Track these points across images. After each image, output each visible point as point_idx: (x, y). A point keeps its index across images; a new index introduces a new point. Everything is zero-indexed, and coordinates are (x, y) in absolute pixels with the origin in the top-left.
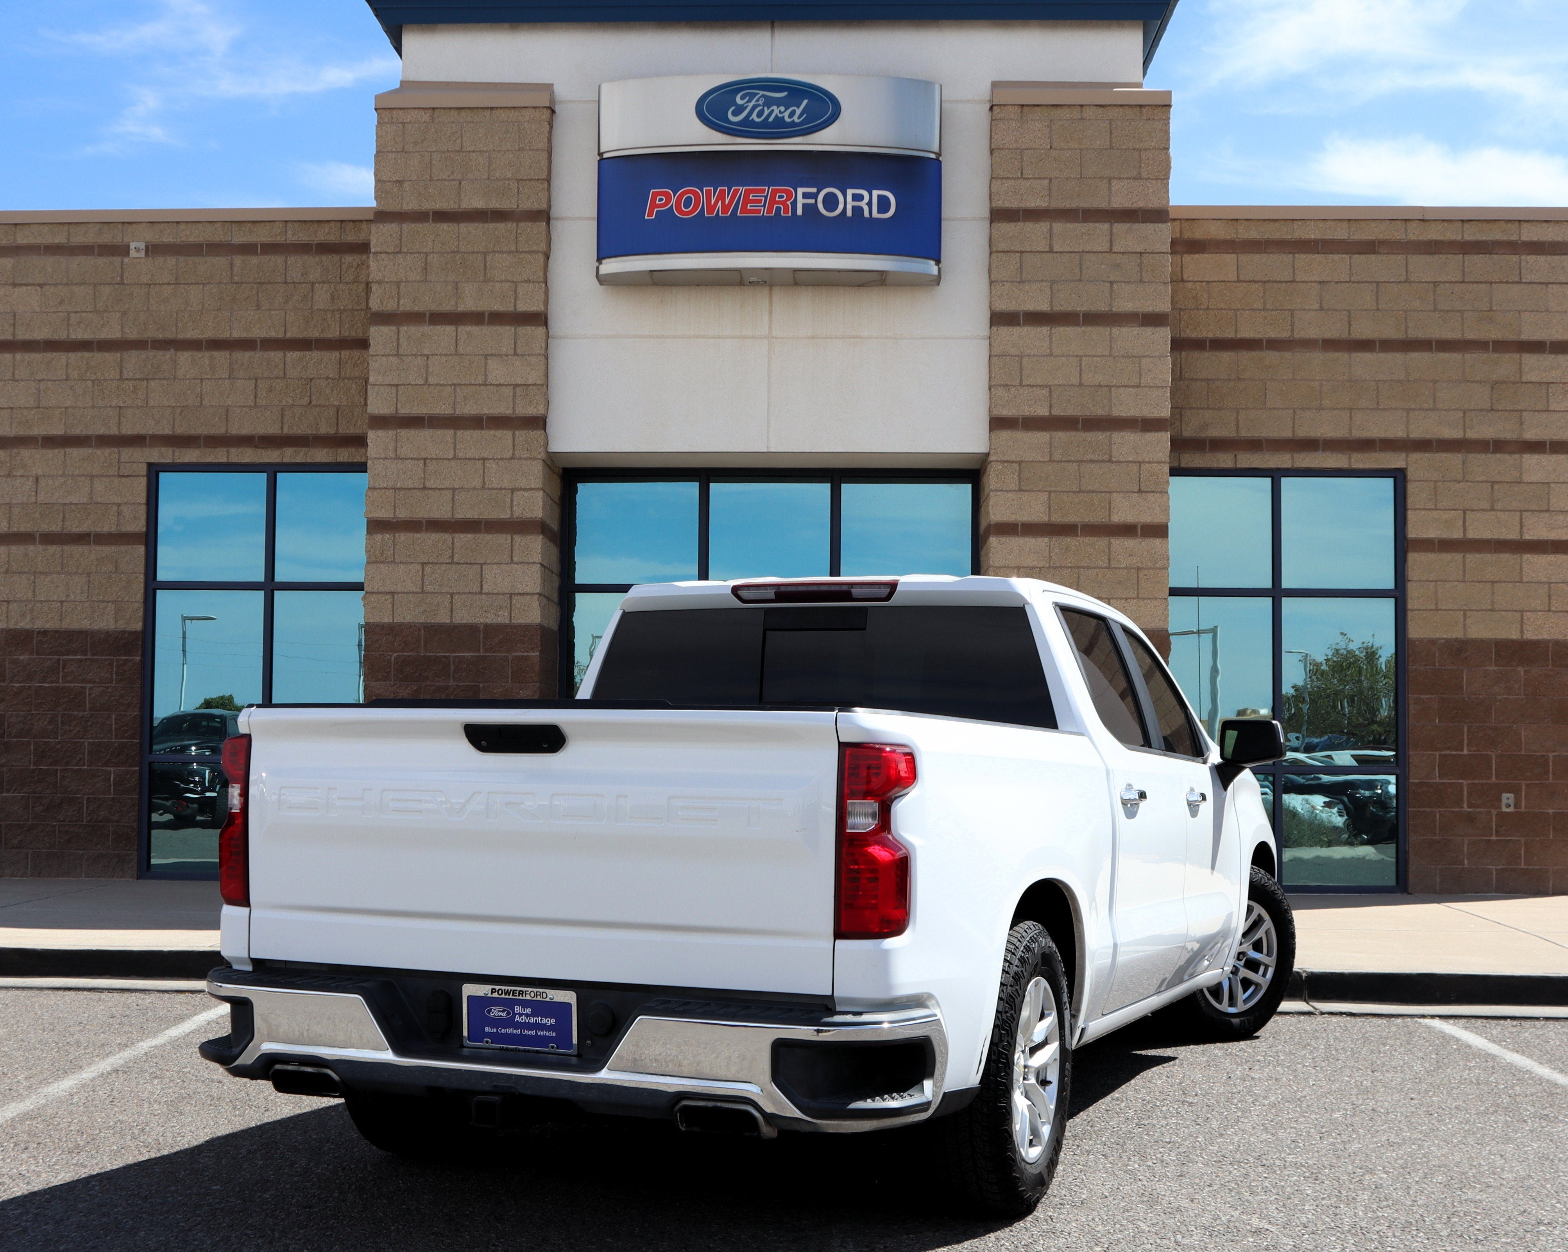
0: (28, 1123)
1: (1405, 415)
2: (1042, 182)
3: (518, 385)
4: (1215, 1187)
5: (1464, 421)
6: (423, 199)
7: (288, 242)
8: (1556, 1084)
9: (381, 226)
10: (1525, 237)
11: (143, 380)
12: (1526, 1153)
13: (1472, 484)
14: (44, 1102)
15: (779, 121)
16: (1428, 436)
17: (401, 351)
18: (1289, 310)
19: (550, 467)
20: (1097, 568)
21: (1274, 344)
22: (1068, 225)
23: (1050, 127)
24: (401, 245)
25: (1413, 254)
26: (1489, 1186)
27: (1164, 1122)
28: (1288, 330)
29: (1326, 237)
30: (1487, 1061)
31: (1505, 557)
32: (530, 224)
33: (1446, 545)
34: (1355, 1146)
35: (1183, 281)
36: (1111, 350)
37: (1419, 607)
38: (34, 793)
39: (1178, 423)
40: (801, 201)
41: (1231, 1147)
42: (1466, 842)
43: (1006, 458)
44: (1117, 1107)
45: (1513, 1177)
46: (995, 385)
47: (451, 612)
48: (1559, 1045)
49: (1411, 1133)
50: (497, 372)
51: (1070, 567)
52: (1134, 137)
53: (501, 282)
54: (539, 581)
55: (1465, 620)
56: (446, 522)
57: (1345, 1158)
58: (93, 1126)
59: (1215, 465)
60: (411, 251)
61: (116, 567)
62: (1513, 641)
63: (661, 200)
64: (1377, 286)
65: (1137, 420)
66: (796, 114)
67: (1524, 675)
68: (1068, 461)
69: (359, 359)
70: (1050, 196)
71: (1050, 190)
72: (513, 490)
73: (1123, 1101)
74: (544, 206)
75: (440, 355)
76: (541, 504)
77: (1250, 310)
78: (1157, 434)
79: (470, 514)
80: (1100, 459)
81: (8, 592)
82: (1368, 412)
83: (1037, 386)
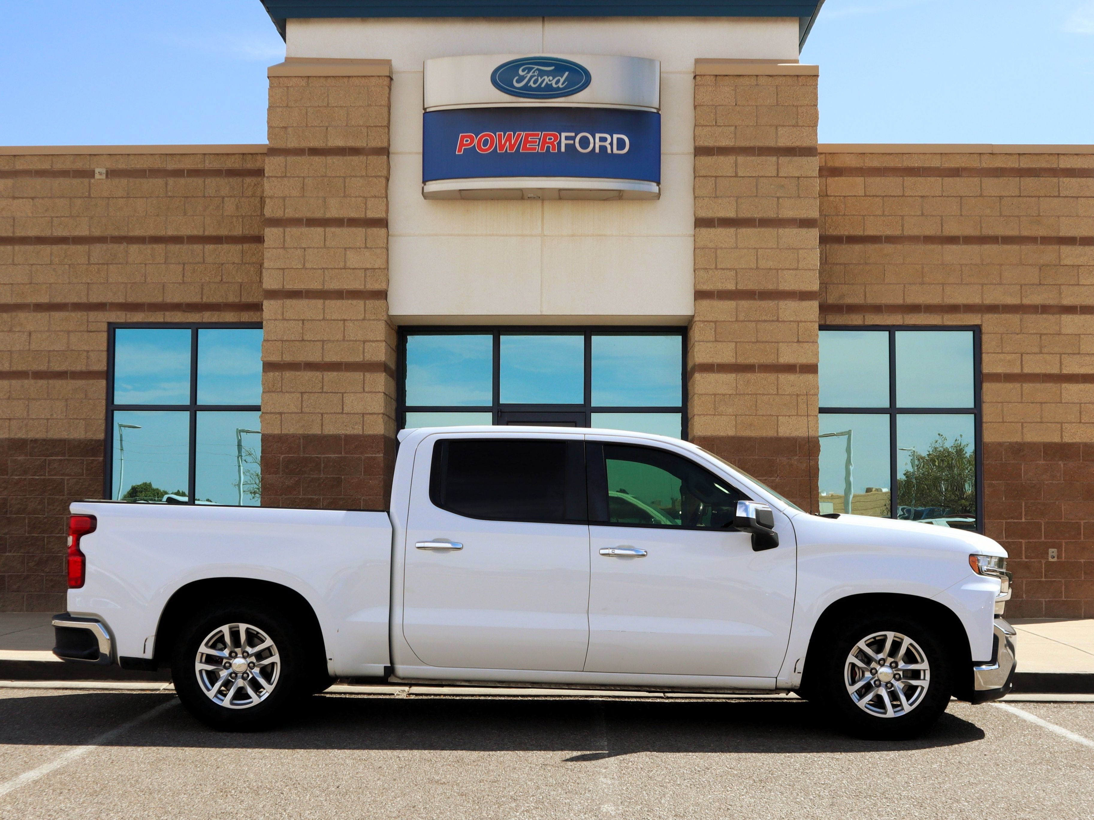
0: (58, 776)
1: (980, 287)
2: (730, 128)
3: (368, 269)
4: (855, 812)
5: (1021, 292)
6: (301, 140)
7: (206, 168)
8: (1082, 745)
9: (272, 158)
10: (1062, 165)
11: (105, 264)
12: (1060, 788)
13: (1027, 336)
14: (66, 763)
15: (549, 87)
16: (996, 303)
17: (286, 245)
18: (901, 216)
19: (390, 326)
20: (769, 395)
21: (890, 239)
22: (748, 158)
23: (735, 90)
24: (286, 172)
25: (986, 177)
26: (1034, 810)
27: (820, 771)
28: (899, 230)
29: (926, 166)
30: (1036, 731)
31: (1049, 385)
32: (375, 157)
33: (1009, 378)
34: (947, 786)
35: (827, 195)
36: (778, 245)
37: (991, 421)
38: (28, 553)
39: (824, 294)
40: (564, 142)
41: (865, 787)
42: (1025, 582)
43: (706, 319)
44: (789, 762)
45: (1051, 804)
46: (698, 269)
47: (322, 426)
48: (1085, 720)
49: (984, 777)
50: (353, 260)
51: (751, 394)
52: (793, 97)
53: (356, 197)
54: (383, 405)
55: (1022, 429)
56: (318, 364)
57: (940, 793)
58: (103, 779)
59: (850, 323)
60: (293, 176)
61: (86, 395)
62: (1056, 444)
63: (467, 141)
64: (961, 199)
65: (796, 292)
66: (561, 81)
67: (1064, 467)
68: (749, 321)
69: (255, 250)
70: (735, 138)
71: (735, 134)
72: (364, 342)
73: (792, 758)
74: (386, 145)
75: (314, 248)
76: (384, 351)
77: (873, 215)
78: (809, 302)
79: (335, 358)
80: (771, 319)
81: (9, 412)
82: (955, 286)
83: (727, 269)
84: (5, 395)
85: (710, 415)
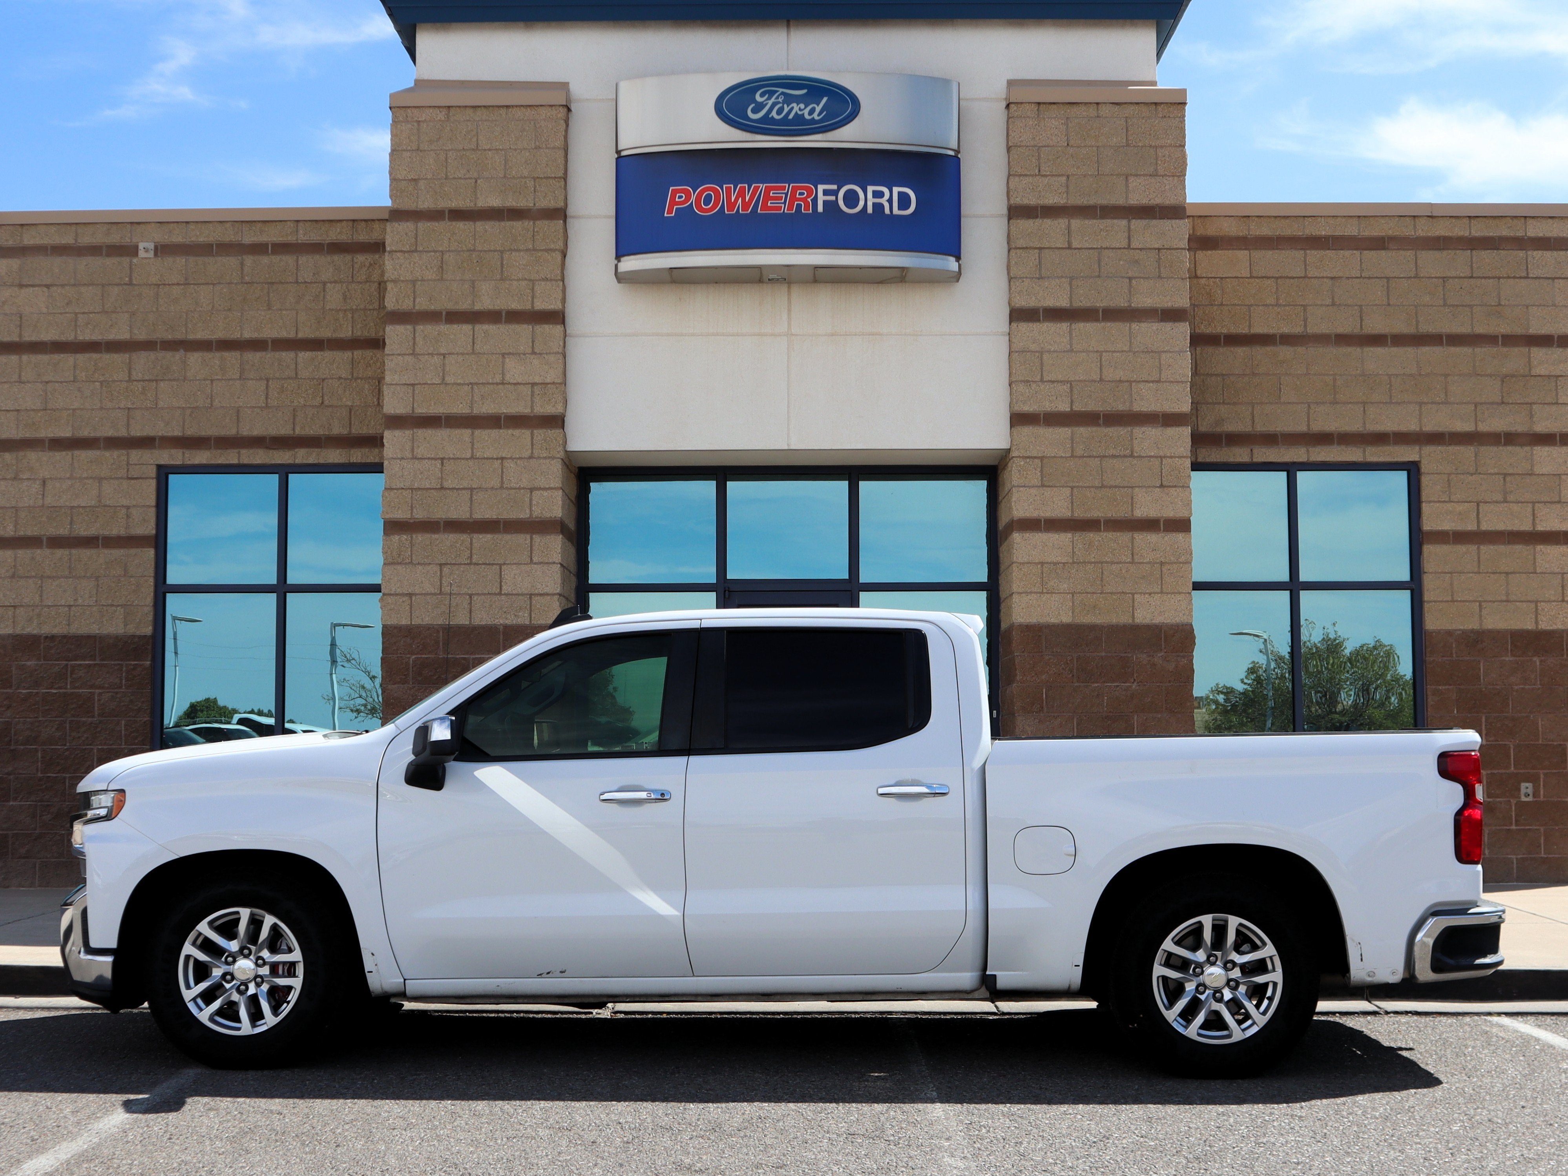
0: (86, 1165)
1: (1418, 408)
2: (1060, 178)
3: (536, 384)
5: (1476, 414)
6: (438, 198)
7: (300, 242)
9: (396, 225)
10: (1531, 233)
11: (153, 381)
13: (1485, 477)
15: (799, 118)
16: (1441, 430)
17: (417, 350)
18: (1302, 305)
19: (567, 466)
20: (1120, 563)
21: (1288, 340)
22: (1087, 222)
23: (1066, 124)
24: (417, 244)
25: (1423, 250)
27: (1282, 1140)
28: (1301, 325)
29: (1337, 234)
31: (1518, 548)
32: (546, 222)
33: (1460, 537)
35: (1198, 277)
36: (1130, 345)
37: (1435, 599)
38: (42, 801)
39: (1197, 418)
40: (821, 198)
42: (1487, 832)
43: (1029, 454)
46: (1016, 381)
47: (470, 613)
50: (515, 371)
51: (1095, 563)
52: (1150, 135)
53: (518, 280)
54: (559, 581)
55: (1480, 611)
56: (465, 522)
59: (1231, 460)
60: (427, 249)
61: (125, 570)
62: (1528, 632)
63: (680, 197)
64: (1388, 282)
65: (1158, 415)
66: (816, 110)
67: (1541, 665)
68: (1090, 456)
69: (372, 358)
70: (1067, 193)
71: (1067, 187)
72: (532, 490)
74: (561, 204)
75: (457, 354)
76: (560, 503)
77: (1263, 305)
78: (1177, 429)
79: (489, 514)
80: (1122, 454)
81: (14, 596)
82: (1381, 405)
83: (1058, 382)
84: (7, 571)
85: (1035, 593)
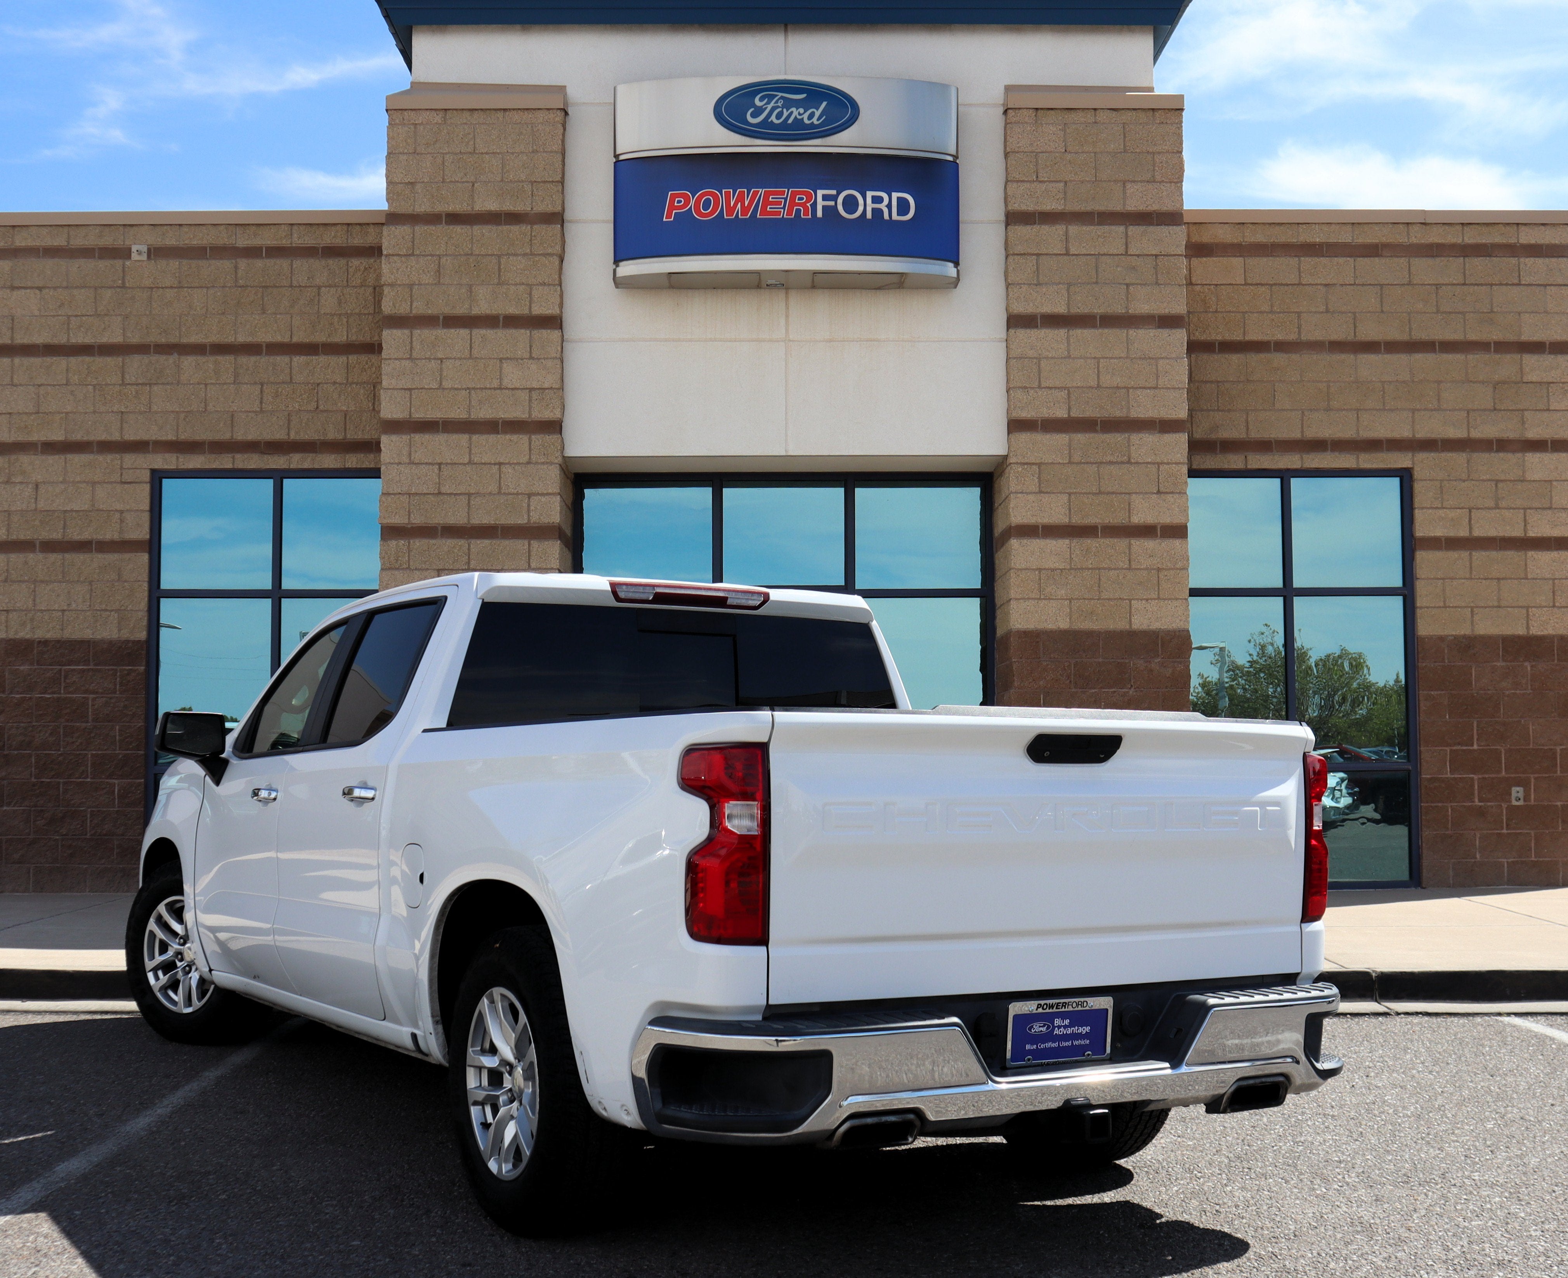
1: (1410, 415)
2: (1057, 185)
3: (534, 389)
5: (1468, 421)
6: (435, 201)
7: (294, 245)
9: (393, 229)
10: (1524, 240)
11: (146, 384)
13: (1477, 483)
15: (798, 123)
16: (1433, 436)
17: (414, 355)
18: (1296, 312)
19: (565, 472)
20: (1118, 569)
21: (1281, 346)
22: (1084, 228)
23: (1064, 130)
24: (413, 248)
25: (1416, 257)
28: (1295, 333)
29: (1331, 241)
31: (1510, 554)
32: (544, 226)
33: (1452, 543)
35: (1195, 283)
36: (1128, 352)
37: (1428, 605)
38: (35, 806)
39: (1194, 424)
40: (820, 203)
42: (1478, 835)
43: (1026, 460)
46: (1013, 387)
50: (513, 376)
51: (1092, 569)
52: (1148, 140)
53: (516, 285)
55: (1472, 616)
56: (462, 527)
59: (1226, 466)
60: (423, 253)
61: (119, 575)
62: (1519, 637)
63: (679, 202)
64: (1381, 289)
65: (1155, 422)
66: (815, 115)
67: (1531, 670)
68: (1087, 463)
69: (367, 363)
70: (1065, 199)
71: (1065, 193)
72: (530, 496)
74: (559, 209)
75: (454, 358)
76: (559, 508)
77: (1257, 312)
78: (1174, 435)
79: (487, 519)
80: (1119, 460)
81: (7, 601)
82: (1375, 412)
83: (1055, 388)
85: (1033, 598)
